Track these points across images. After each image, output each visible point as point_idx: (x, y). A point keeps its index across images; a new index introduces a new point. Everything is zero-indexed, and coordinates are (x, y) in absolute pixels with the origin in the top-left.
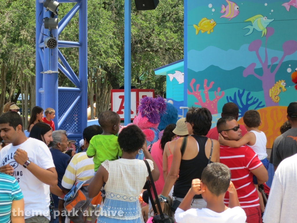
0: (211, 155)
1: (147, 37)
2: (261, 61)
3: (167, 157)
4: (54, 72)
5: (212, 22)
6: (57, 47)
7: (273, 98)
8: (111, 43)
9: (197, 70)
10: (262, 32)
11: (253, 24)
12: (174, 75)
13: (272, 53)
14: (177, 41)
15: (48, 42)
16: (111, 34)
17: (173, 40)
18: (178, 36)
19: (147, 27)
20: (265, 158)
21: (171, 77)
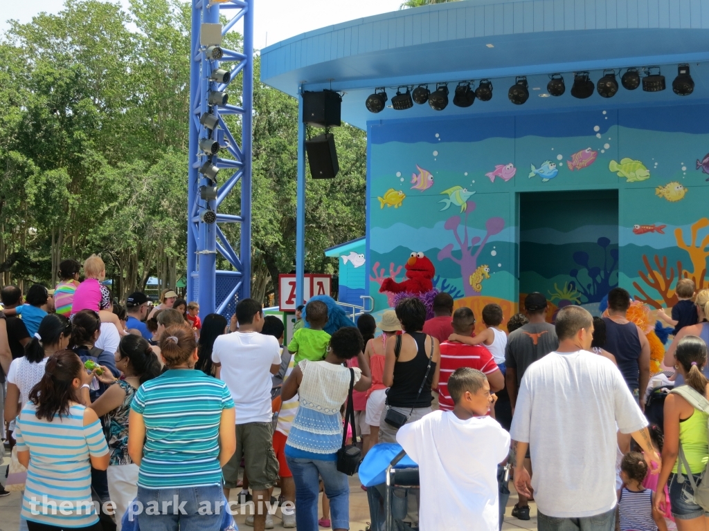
0: (431, 355)
1: (312, 210)
2: (460, 242)
3: (370, 357)
4: (211, 252)
5: (401, 194)
6: (216, 222)
7: (474, 286)
8: (271, 217)
9: (381, 252)
10: (461, 206)
11: (450, 197)
12: (349, 257)
13: (473, 232)
14: (349, 215)
15: (205, 215)
16: (270, 207)
17: (344, 215)
18: (351, 209)
19: (313, 198)
20: (502, 362)
21: (345, 259)
